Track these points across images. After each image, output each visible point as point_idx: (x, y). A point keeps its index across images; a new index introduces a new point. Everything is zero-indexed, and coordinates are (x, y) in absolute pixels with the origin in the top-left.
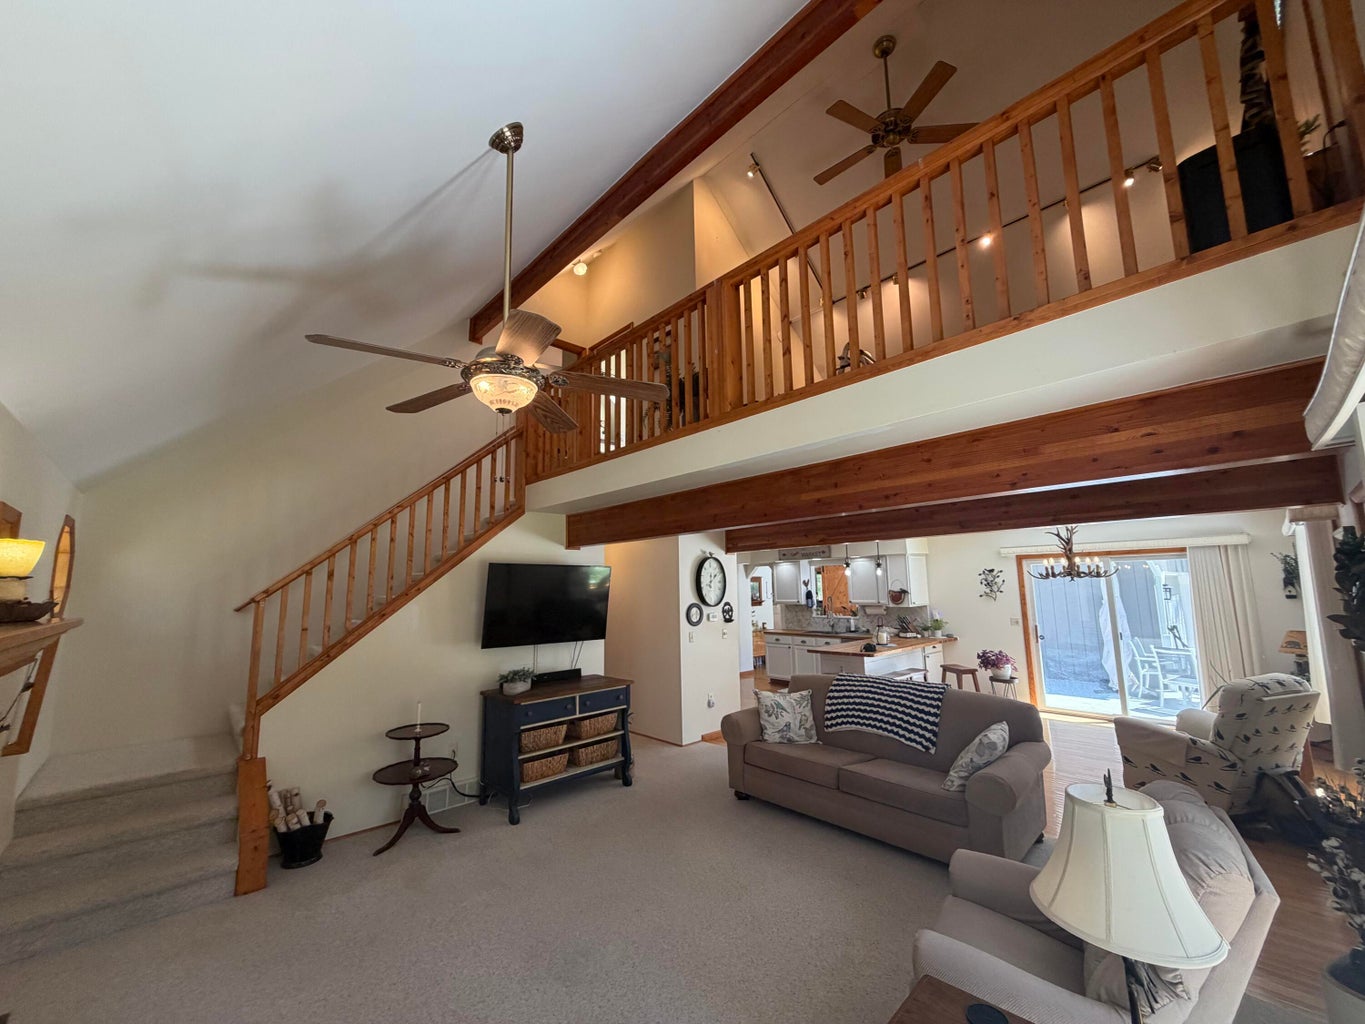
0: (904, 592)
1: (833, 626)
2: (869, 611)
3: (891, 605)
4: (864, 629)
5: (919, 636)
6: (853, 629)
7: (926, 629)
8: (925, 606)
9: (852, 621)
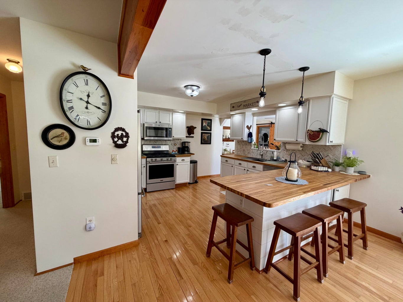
0: (323, 131)
1: (262, 155)
2: (288, 147)
3: (308, 142)
4: (283, 159)
5: (330, 170)
6: (275, 158)
7: (337, 165)
8: (341, 145)
9: (275, 153)
